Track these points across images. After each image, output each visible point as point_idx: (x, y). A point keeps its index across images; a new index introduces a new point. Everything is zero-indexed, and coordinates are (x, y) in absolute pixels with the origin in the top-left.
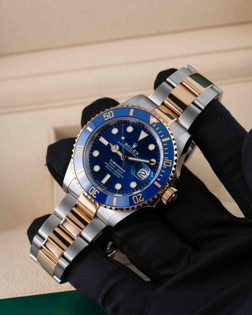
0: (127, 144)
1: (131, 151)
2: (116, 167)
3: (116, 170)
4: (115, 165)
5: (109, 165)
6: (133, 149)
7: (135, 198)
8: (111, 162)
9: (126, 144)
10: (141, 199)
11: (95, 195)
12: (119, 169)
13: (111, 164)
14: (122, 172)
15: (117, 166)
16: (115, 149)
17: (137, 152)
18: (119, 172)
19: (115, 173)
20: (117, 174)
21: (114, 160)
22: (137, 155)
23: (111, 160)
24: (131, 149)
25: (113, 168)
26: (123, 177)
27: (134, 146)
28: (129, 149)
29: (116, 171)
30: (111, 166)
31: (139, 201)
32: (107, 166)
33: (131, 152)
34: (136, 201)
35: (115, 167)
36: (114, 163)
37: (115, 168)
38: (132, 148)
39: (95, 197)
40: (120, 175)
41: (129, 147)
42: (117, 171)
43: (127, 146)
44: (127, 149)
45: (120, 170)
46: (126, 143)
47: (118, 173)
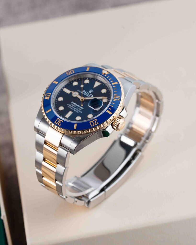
2: (77, 106)
3: (76, 108)
4: (75, 105)
5: (71, 106)
6: (89, 94)
7: (92, 123)
8: (72, 103)
10: (96, 123)
11: (60, 124)
12: (79, 107)
13: (72, 105)
14: (81, 109)
15: (77, 105)
16: (75, 94)
17: (93, 95)
18: (78, 109)
20: (77, 111)
21: (74, 102)
23: (72, 102)
24: (88, 94)
26: (82, 112)
27: (90, 92)
29: (76, 109)
30: (73, 106)
31: (95, 124)
32: (69, 106)
33: (88, 96)
34: (92, 125)
35: (75, 106)
36: (75, 104)
37: (75, 107)
39: (60, 125)
40: (79, 111)
41: (86, 93)
42: (77, 109)
43: (85, 92)
45: (80, 108)
46: (84, 90)
47: (78, 110)
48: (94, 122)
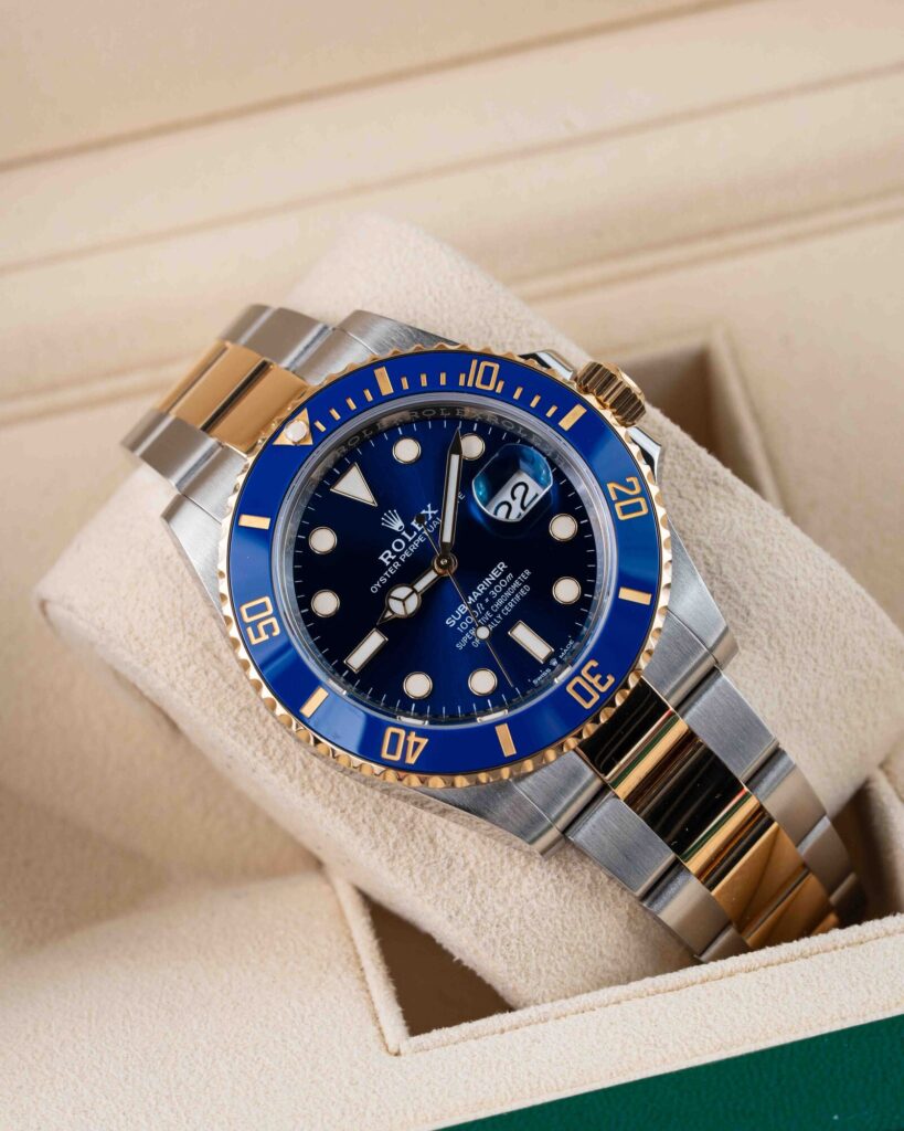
0: (386, 556)
1: (416, 538)
2: (480, 599)
3: (493, 601)
4: (473, 607)
6: (410, 530)
8: (458, 623)
9: (385, 560)
10: (631, 487)
11: (603, 682)
12: (491, 588)
13: (467, 623)
14: (504, 576)
15: (476, 595)
16: (404, 602)
17: (424, 512)
18: (505, 590)
19: (506, 603)
20: (513, 596)
21: (452, 611)
22: (435, 512)
23: (451, 622)
24: (410, 539)
25: (484, 612)
26: (528, 572)
27: (397, 525)
28: (407, 547)
29: (500, 602)
31: (636, 497)
33: (420, 539)
34: (637, 507)
35: (480, 606)
36: (462, 609)
37: (487, 607)
38: (404, 533)
39: (611, 680)
40: (516, 584)
41: (398, 545)
42: (499, 596)
43: (393, 553)
44: (406, 554)
45: (495, 582)
46: (381, 558)
47: (508, 594)
48: (622, 496)
